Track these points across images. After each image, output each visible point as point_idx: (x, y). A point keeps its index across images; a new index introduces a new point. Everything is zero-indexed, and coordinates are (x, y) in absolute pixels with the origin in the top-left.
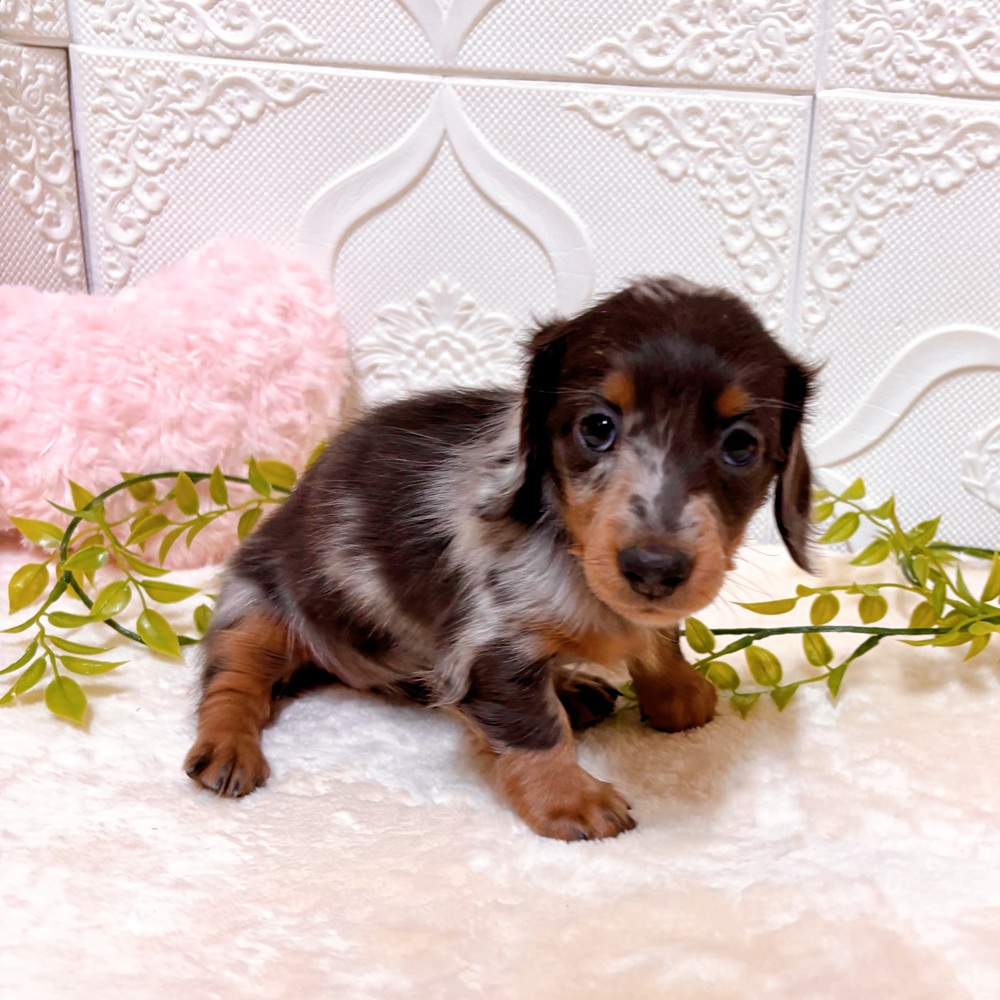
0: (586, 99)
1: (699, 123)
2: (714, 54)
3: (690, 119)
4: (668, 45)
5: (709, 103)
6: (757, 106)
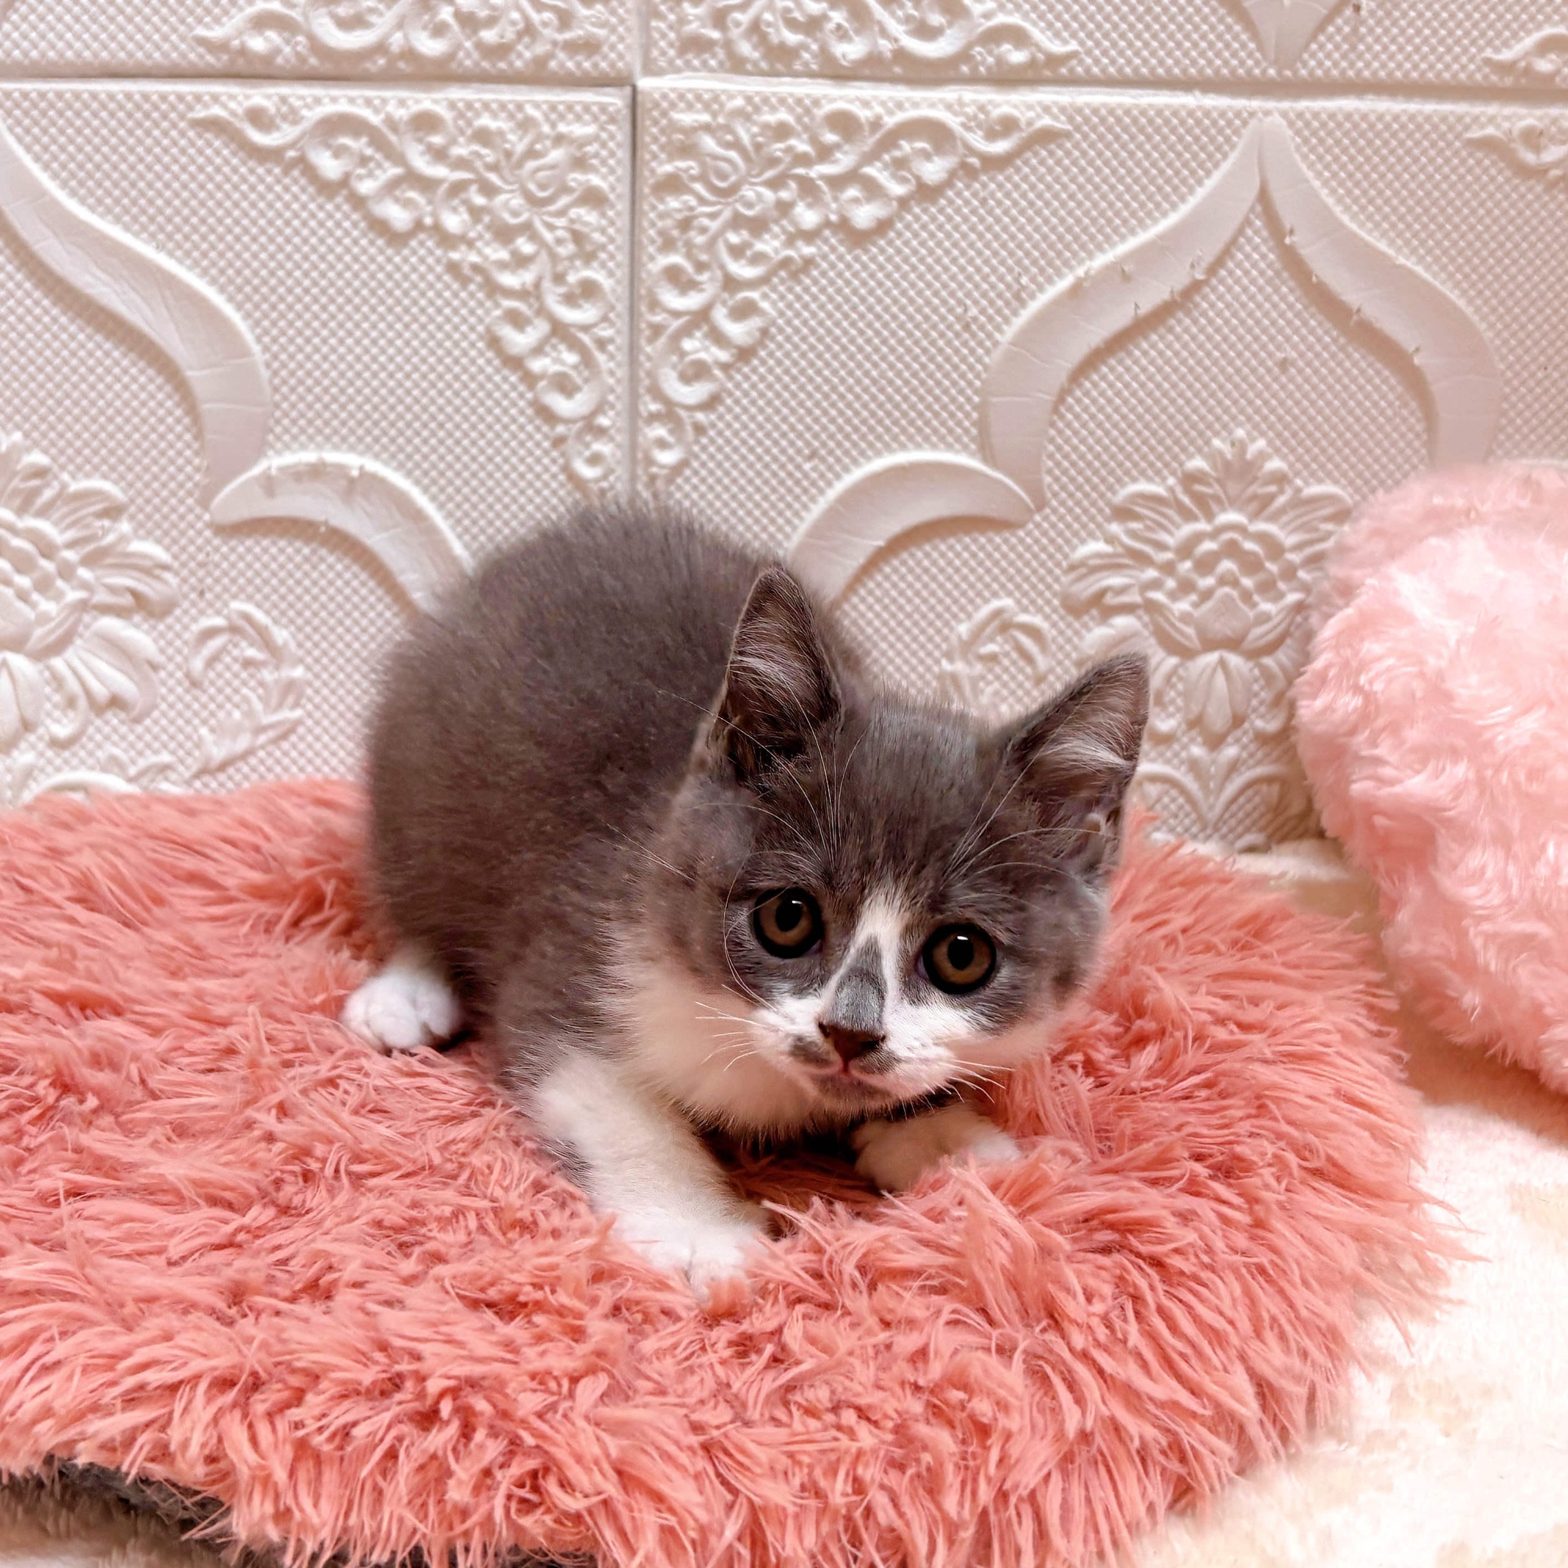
1: (437, 140)
3: (422, 133)
5: (452, 105)
6: (537, 105)
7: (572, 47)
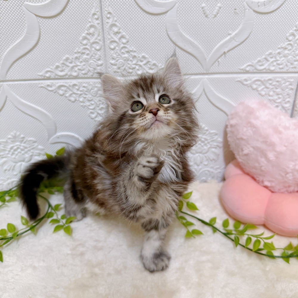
0: (45, 84)
1: (77, 87)
2: (78, 70)
3: (75, 87)
4: (65, 69)
6: (92, 82)
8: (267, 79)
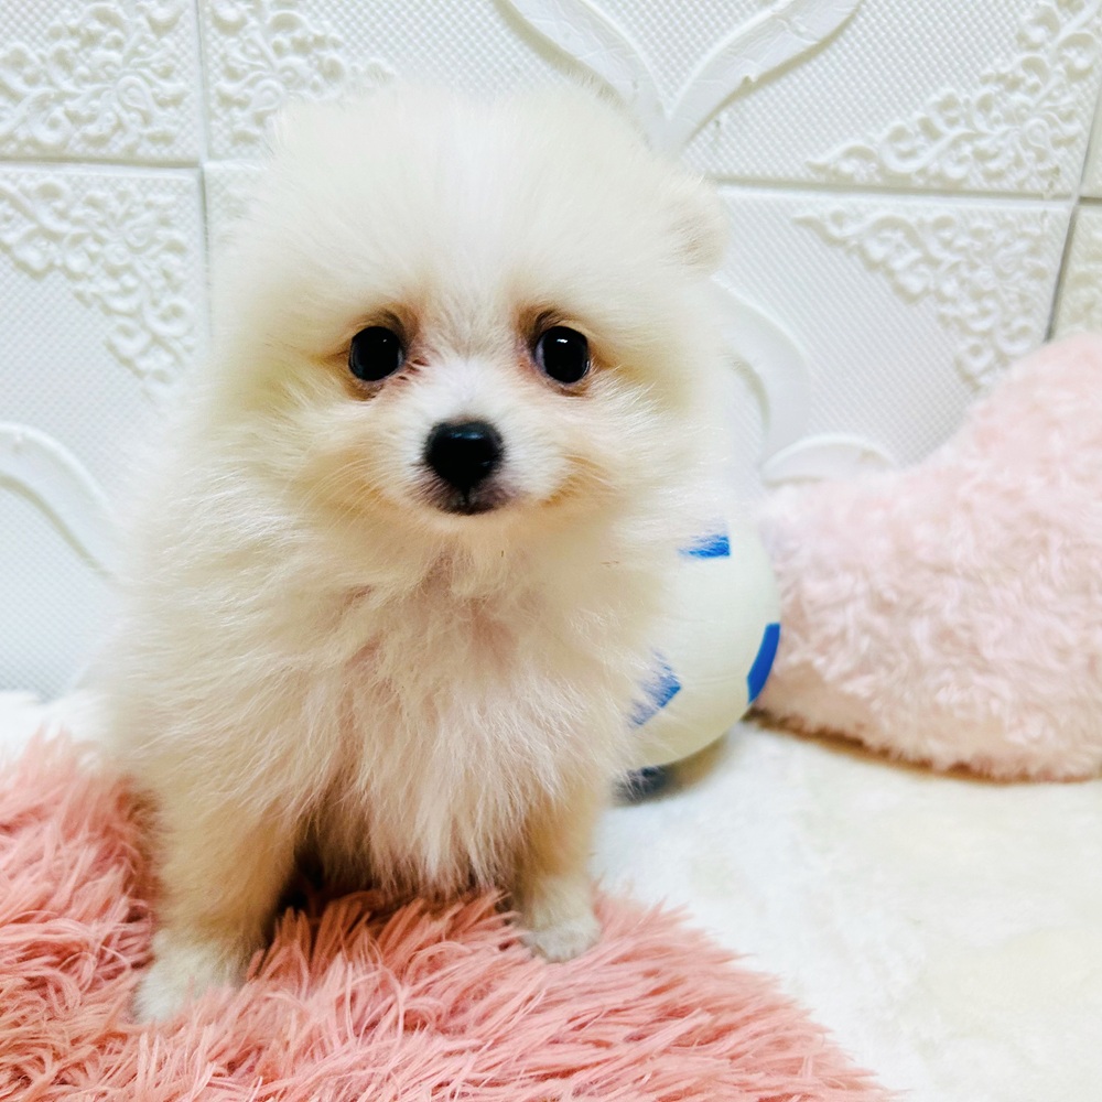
7: (154, 139)
8: (930, 218)
